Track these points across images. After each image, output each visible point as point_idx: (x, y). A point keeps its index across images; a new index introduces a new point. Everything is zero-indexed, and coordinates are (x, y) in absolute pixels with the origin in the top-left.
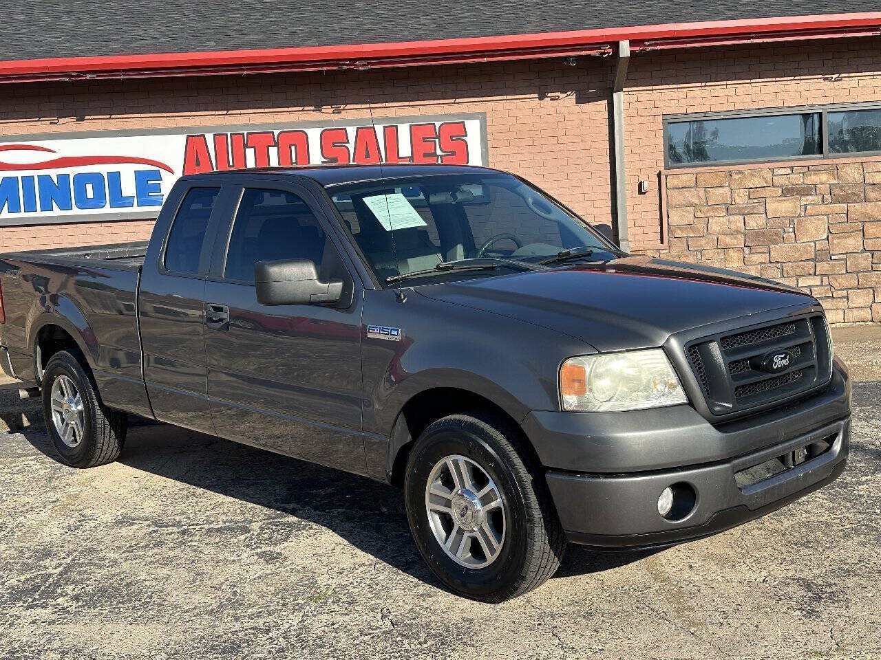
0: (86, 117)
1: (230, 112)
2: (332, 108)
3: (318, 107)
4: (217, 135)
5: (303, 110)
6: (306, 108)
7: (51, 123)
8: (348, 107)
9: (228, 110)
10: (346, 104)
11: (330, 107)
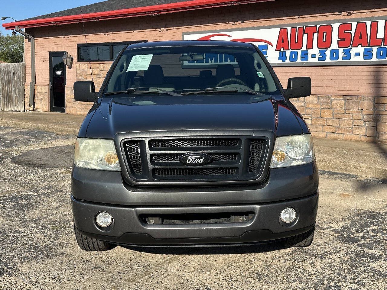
0: (245, 21)
1: (300, 17)
2: (347, 13)
3: (340, 12)
4: (293, 28)
5: (333, 14)
6: (335, 13)
7: (232, 24)
8: (355, 12)
9: (299, 16)
10: (354, 11)
11: (346, 12)
